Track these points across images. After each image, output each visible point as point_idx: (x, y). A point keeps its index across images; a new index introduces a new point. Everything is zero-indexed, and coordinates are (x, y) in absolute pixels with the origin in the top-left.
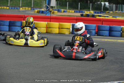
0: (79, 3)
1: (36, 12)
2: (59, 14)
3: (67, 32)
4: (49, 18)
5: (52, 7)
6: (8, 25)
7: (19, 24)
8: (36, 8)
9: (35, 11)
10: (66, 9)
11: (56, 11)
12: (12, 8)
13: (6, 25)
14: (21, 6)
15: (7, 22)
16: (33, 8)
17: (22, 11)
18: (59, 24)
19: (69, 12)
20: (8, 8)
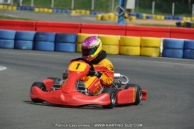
0: (173, 4)
1: (100, 18)
2: (140, 22)
3: (154, 53)
4: (123, 30)
5: (129, 10)
6: (53, 40)
7: (71, 38)
8: (99, 11)
9: (97, 17)
10: (151, 13)
11: (134, 18)
12: (57, 12)
13: (51, 40)
14: (74, 7)
15: (52, 36)
16: (94, 11)
17: (75, 16)
18: (141, 39)
19: (156, 19)
20: (51, 11)
